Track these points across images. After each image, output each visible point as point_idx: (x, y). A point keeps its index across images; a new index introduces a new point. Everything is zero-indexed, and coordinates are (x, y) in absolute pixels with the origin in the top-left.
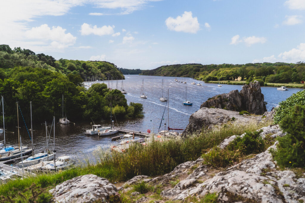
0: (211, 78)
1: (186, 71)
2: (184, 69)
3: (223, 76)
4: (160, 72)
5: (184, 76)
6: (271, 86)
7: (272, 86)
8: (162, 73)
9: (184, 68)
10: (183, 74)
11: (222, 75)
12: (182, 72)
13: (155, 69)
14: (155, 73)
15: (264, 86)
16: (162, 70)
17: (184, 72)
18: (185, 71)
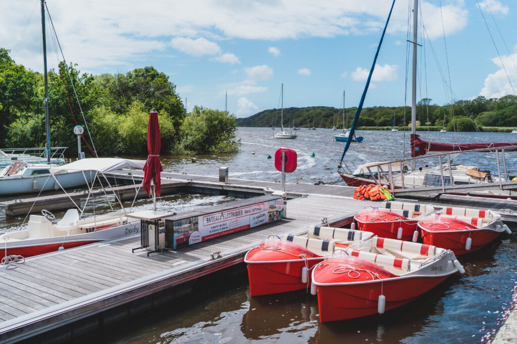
0: (364, 121)
1: (309, 118)
2: (305, 114)
3: (385, 119)
4: (262, 120)
5: (305, 125)
6: (490, 131)
7: (494, 131)
8: (265, 122)
9: (305, 112)
10: (304, 122)
11: (382, 117)
12: (301, 118)
13: (253, 116)
14: (252, 123)
15: (476, 131)
16: (266, 118)
17: (305, 120)
18: (307, 118)
